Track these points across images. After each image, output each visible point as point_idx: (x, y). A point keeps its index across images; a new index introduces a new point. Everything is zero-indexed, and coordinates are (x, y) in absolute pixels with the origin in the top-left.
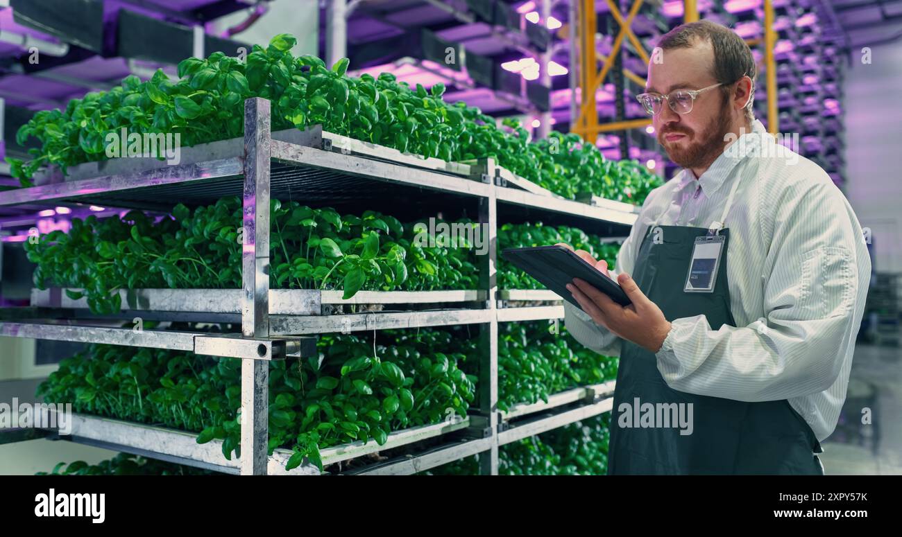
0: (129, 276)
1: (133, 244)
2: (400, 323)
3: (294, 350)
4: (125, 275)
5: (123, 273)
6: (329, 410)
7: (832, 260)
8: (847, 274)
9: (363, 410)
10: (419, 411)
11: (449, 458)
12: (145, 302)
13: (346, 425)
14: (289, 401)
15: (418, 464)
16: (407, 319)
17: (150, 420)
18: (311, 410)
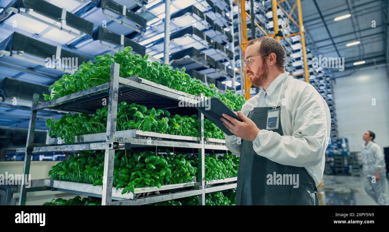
0: (77, 129)
1: (79, 119)
2: (167, 144)
3: (122, 147)
4: (75, 129)
5: (75, 128)
6: (140, 174)
7: (315, 115)
8: (322, 120)
9: (153, 175)
10: (175, 178)
11: (185, 195)
12: (82, 139)
13: (145, 179)
14: (126, 171)
15: (173, 196)
16: (169, 143)
17: (82, 181)
18: (133, 174)
